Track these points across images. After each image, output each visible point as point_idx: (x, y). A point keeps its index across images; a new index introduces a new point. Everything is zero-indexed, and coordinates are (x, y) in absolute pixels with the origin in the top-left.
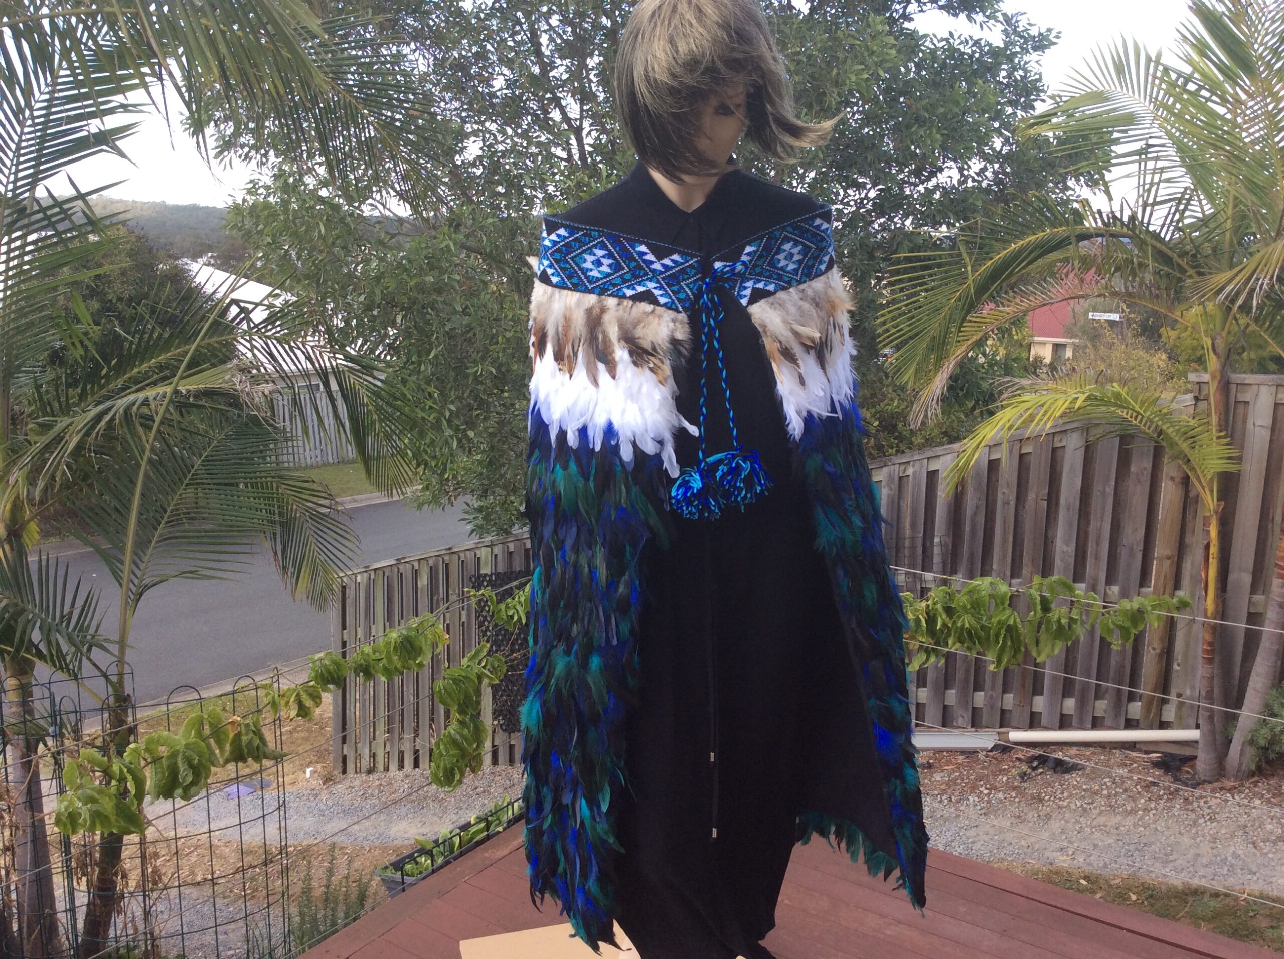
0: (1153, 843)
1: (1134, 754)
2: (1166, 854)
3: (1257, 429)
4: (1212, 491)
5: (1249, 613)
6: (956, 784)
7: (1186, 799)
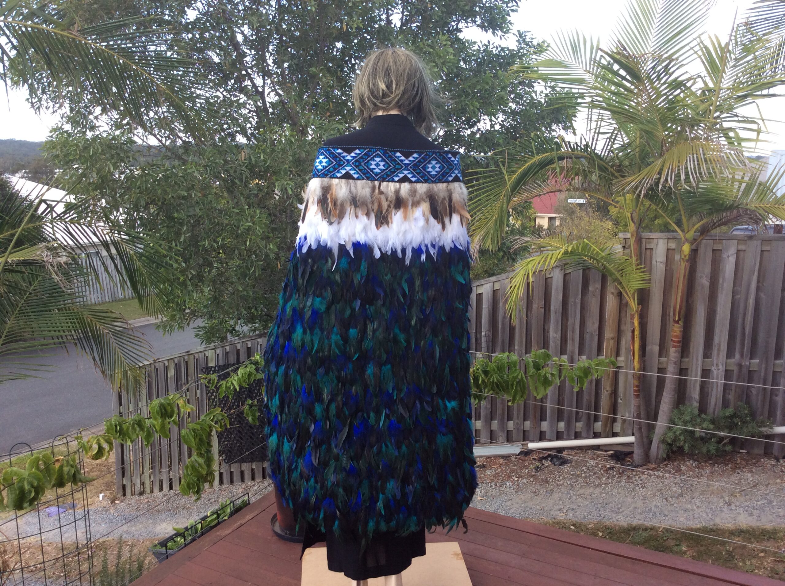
0: (611, 502)
1: (599, 452)
2: (618, 509)
3: (658, 264)
4: (634, 300)
5: (658, 368)
6: (499, 476)
7: (629, 477)
